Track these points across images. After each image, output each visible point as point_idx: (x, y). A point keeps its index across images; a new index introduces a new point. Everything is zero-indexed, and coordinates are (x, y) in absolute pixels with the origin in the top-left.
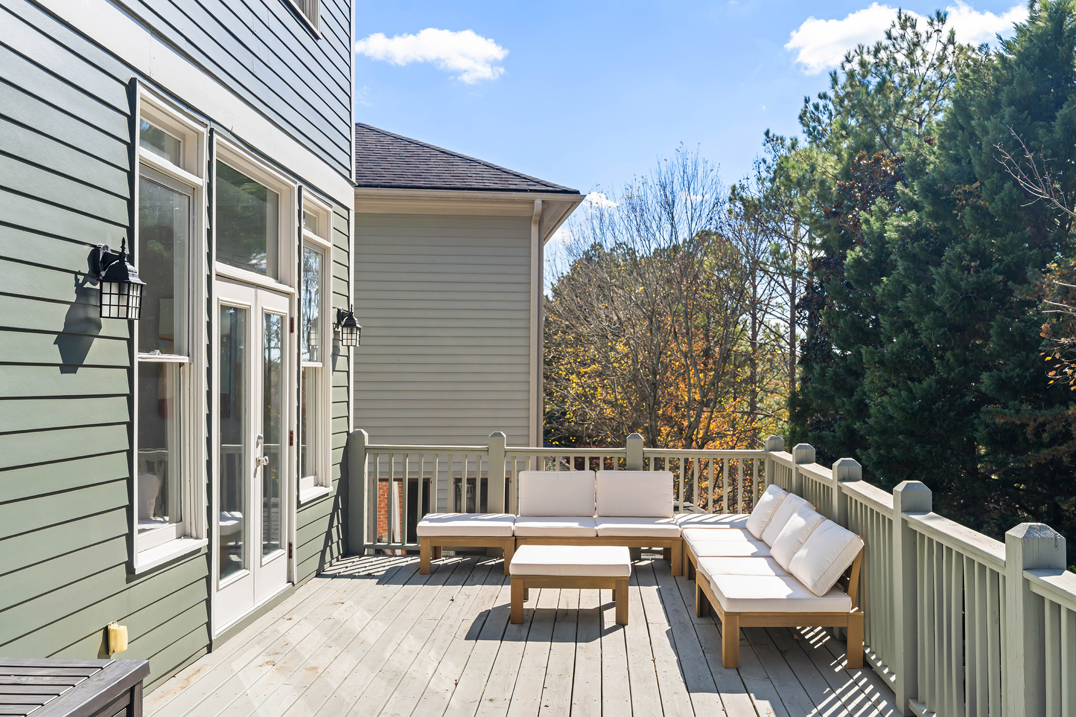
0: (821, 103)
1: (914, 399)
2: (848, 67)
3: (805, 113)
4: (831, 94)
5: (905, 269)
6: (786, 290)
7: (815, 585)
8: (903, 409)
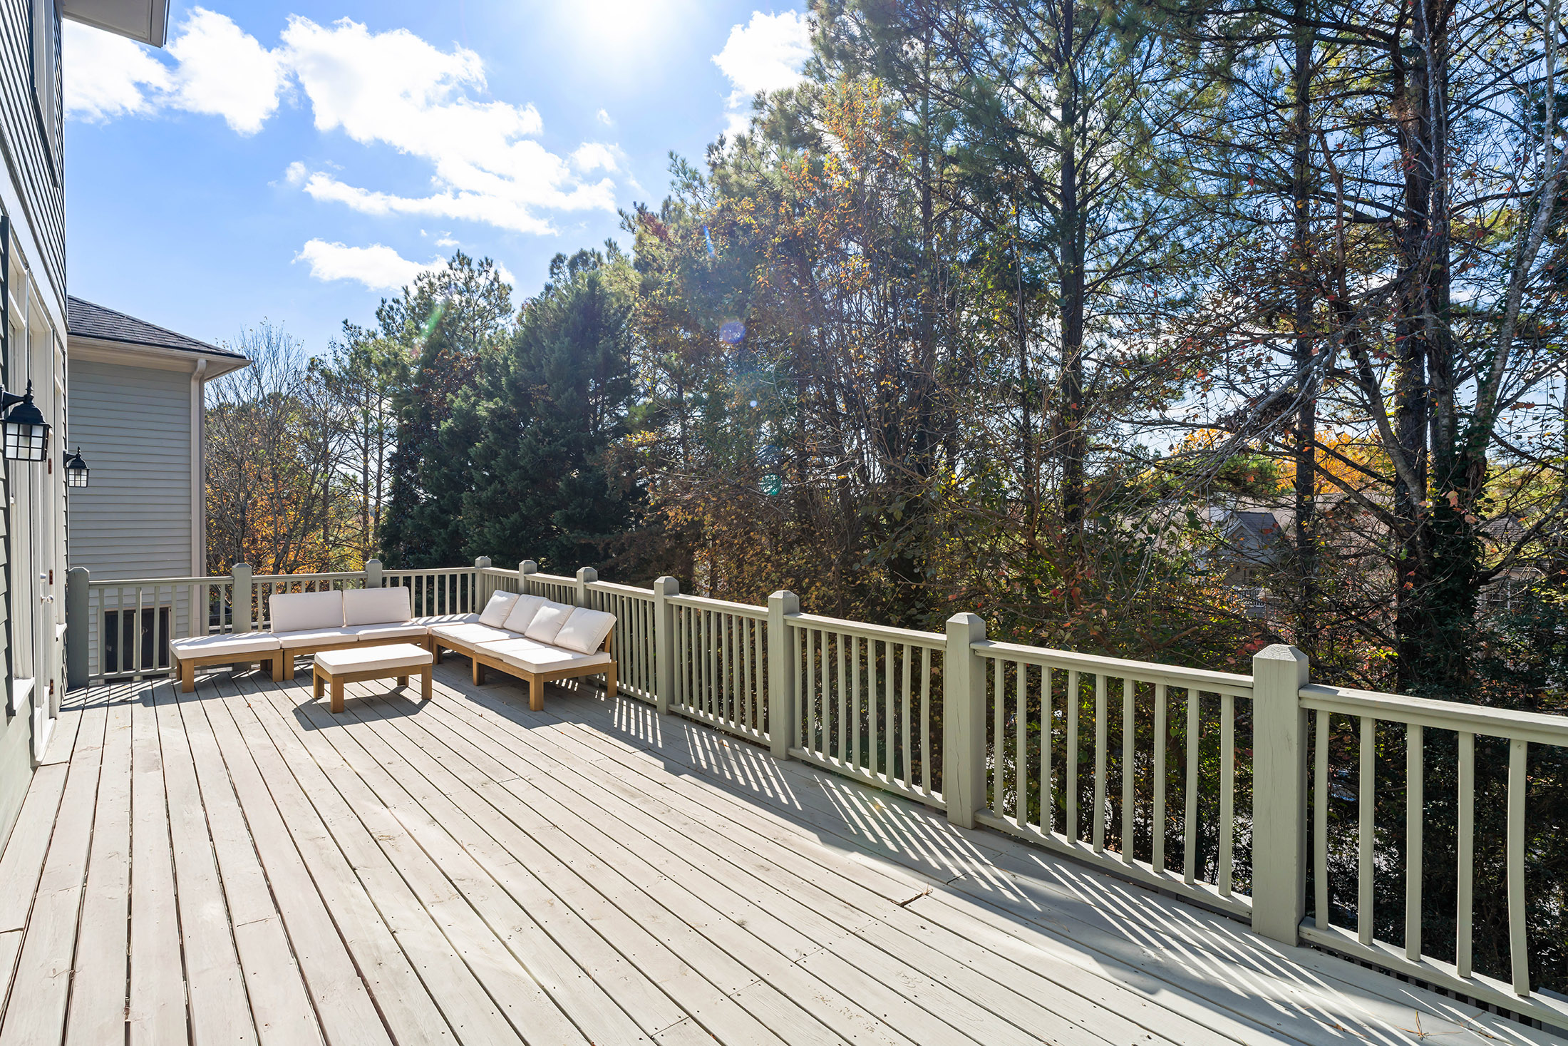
0: (395, 306)
1: (504, 529)
2: (420, 284)
3: (381, 310)
4: (403, 301)
5: (495, 439)
6: (360, 446)
7: (589, 649)
8: (498, 537)
